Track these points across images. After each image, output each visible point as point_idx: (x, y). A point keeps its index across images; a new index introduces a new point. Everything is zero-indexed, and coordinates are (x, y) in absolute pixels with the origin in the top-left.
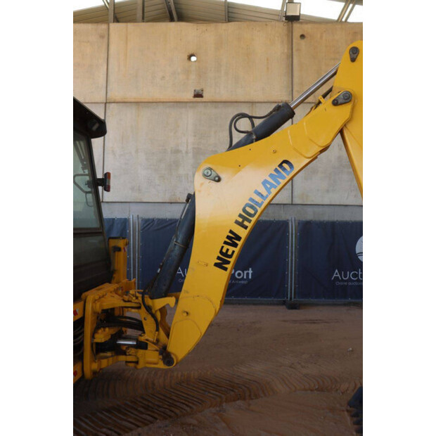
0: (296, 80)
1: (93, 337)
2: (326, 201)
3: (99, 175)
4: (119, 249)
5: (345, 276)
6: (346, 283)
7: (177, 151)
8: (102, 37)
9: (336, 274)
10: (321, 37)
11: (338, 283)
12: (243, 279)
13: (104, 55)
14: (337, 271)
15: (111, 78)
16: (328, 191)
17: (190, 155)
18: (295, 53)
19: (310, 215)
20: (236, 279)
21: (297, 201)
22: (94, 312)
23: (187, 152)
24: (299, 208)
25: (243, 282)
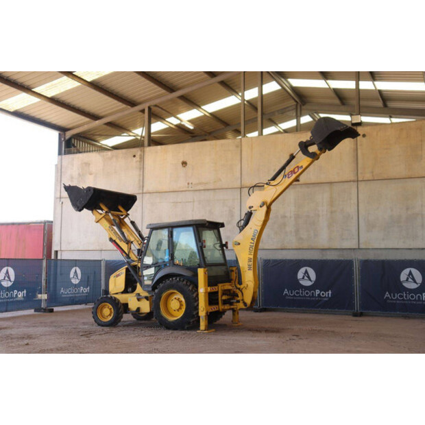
0: (360, 166)
1: (222, 297)
2: (383, 246)
3: (224, 243)
4: (233, 271)
5: (394, 297)
6: (395, 302)
7: (284, 217)
8: (237, 147)
9: (387, 294)
10: (377, 135)
11: (388, 301)
12: (325, 297)
13: (239, 158)
14: (387, 293)
15: (243, 173)
16: (383, 239)
17: (293, 219)
18: (359, 147)
19: (371, 256)
20: (321, 297)
21: (361, 246)
22: (222, 290)
23: (291, 217)
24: (364, 251)
25: (325, 299)
